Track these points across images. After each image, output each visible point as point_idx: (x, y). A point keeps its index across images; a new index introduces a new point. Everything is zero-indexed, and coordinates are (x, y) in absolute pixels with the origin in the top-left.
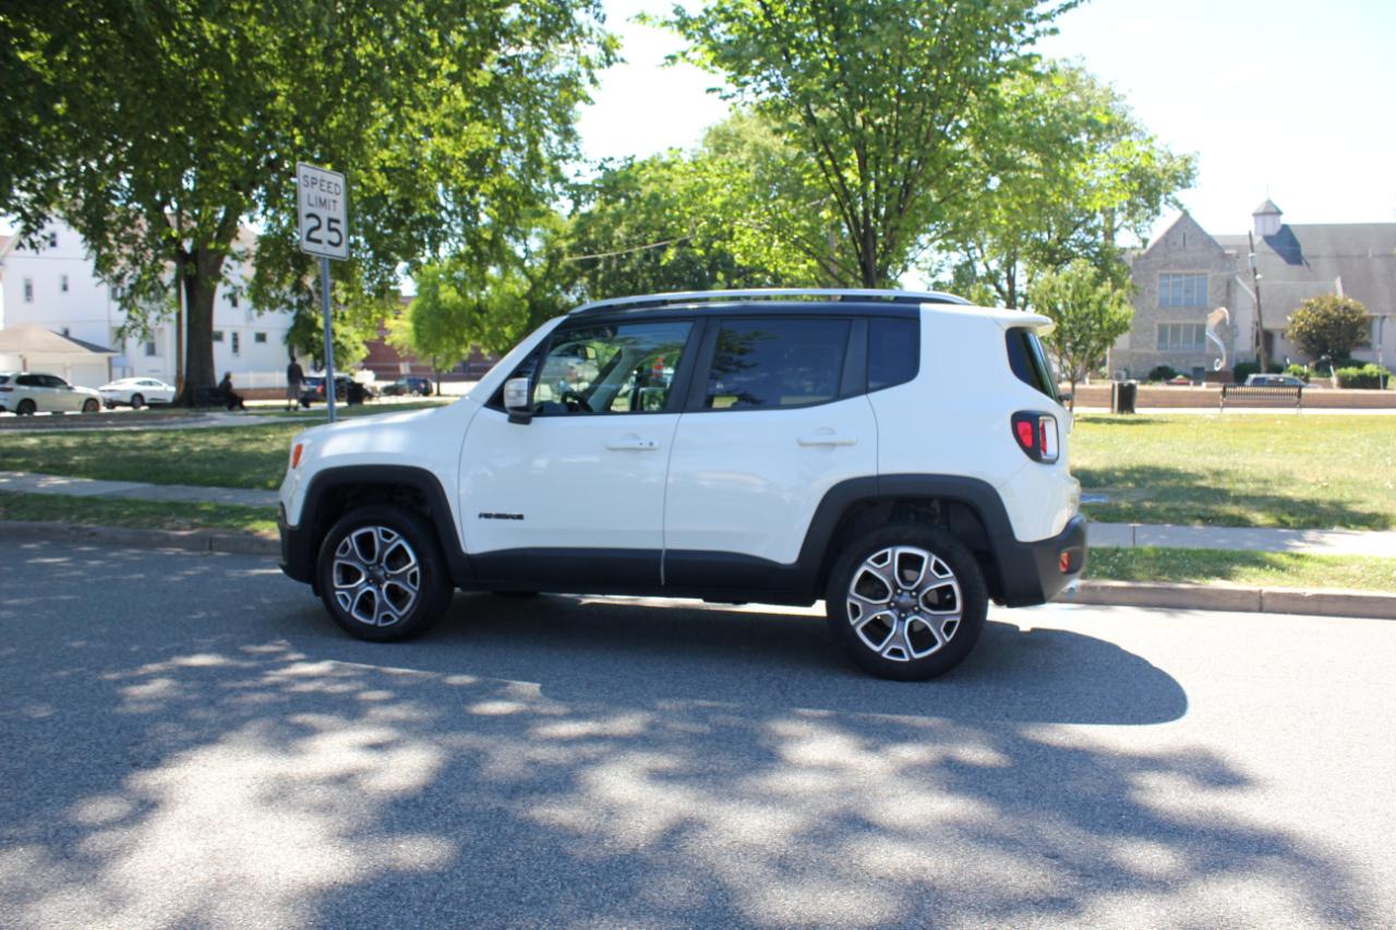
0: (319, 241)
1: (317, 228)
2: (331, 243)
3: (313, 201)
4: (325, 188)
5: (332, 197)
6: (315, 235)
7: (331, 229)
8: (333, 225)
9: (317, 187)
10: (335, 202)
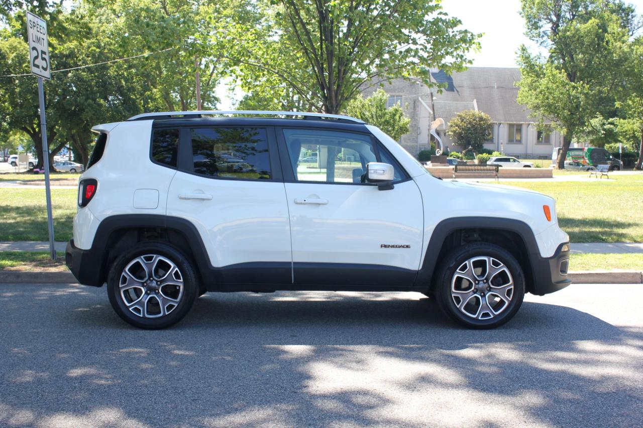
0: (38, 66)
1: (36, 58)
2: (43, 68)
3: (35, 40)
4: (39, 29)
5: (42, 36)
6: (37, 62)
7: (44, 59)
8: (44, 56)
9: (36, 28)
10: (43, 39)
